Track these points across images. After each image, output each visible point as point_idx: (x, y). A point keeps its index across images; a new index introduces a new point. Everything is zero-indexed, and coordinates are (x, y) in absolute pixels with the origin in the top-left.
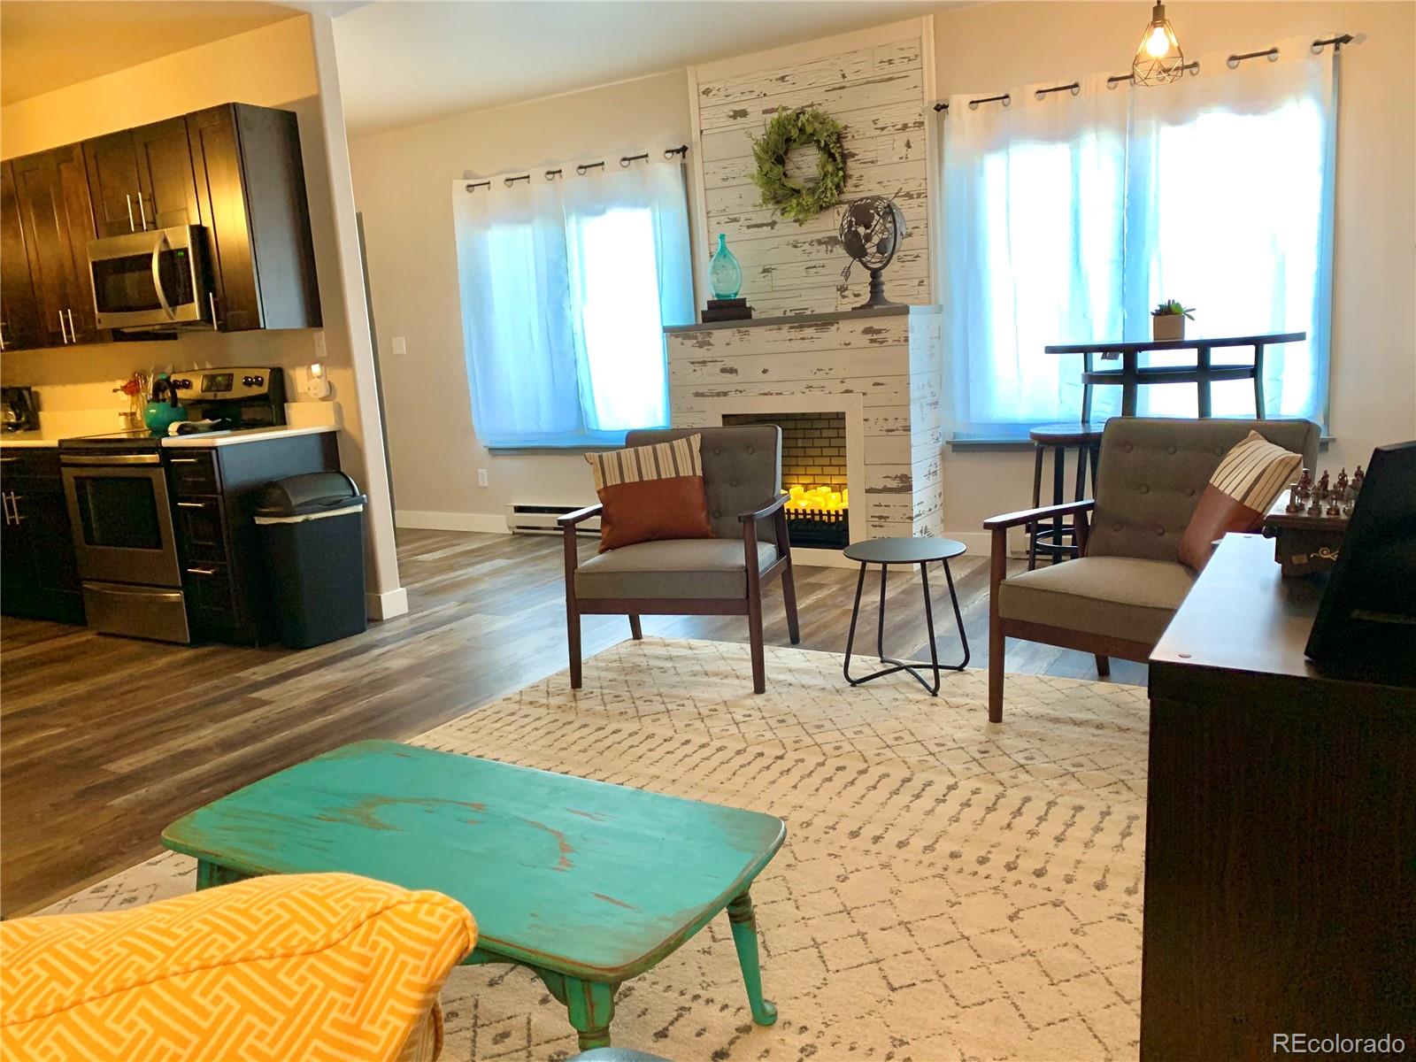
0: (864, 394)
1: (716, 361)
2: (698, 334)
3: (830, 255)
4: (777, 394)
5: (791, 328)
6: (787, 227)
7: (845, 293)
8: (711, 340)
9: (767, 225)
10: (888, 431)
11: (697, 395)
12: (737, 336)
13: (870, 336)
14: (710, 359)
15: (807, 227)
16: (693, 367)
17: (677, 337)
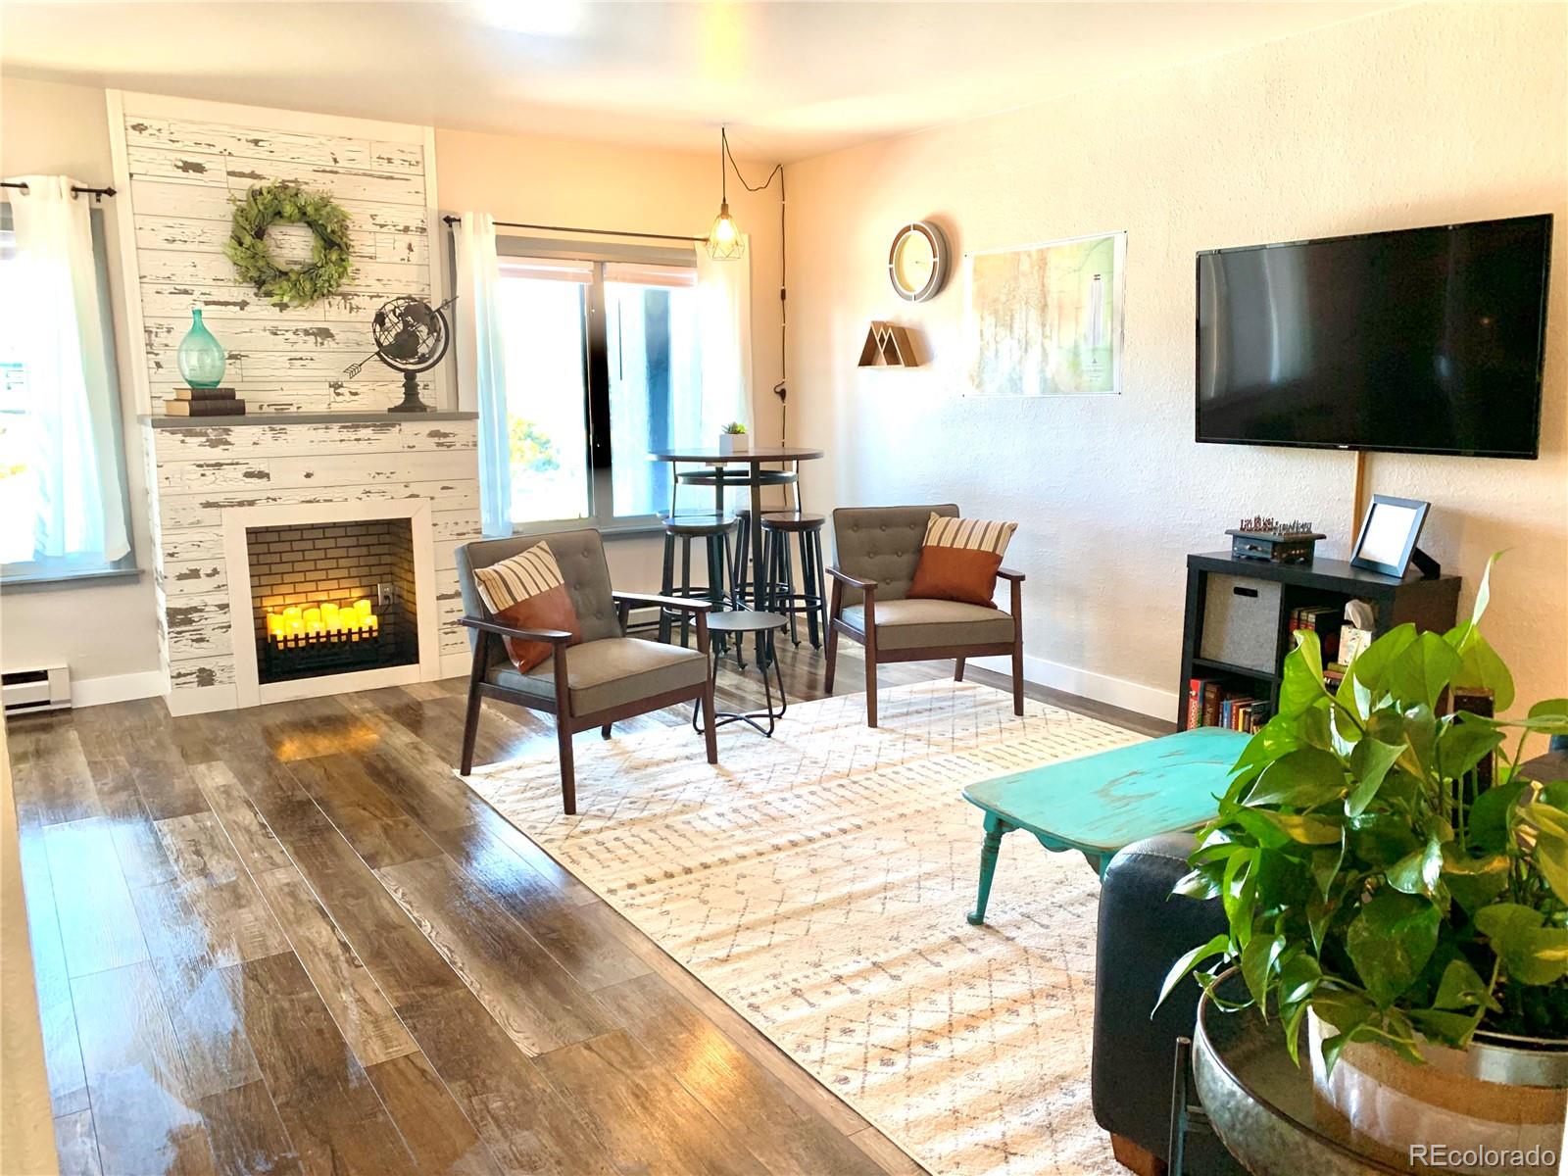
0: (432, 498)
1: (237, 464)
2: (210, 431)
3: (319, 348)
4: (325, 501)
5: (344, 427)
6: (262, 311)
7: (340, 391)
8: (229, 439)
9: (235, 304)
10: (458, 534)
11: (208, 505)
12: (270, 434)
13: (436, 440)
14: (229, 461)
15: (288, 314)
16: (201, 471)
17: (173, 433)
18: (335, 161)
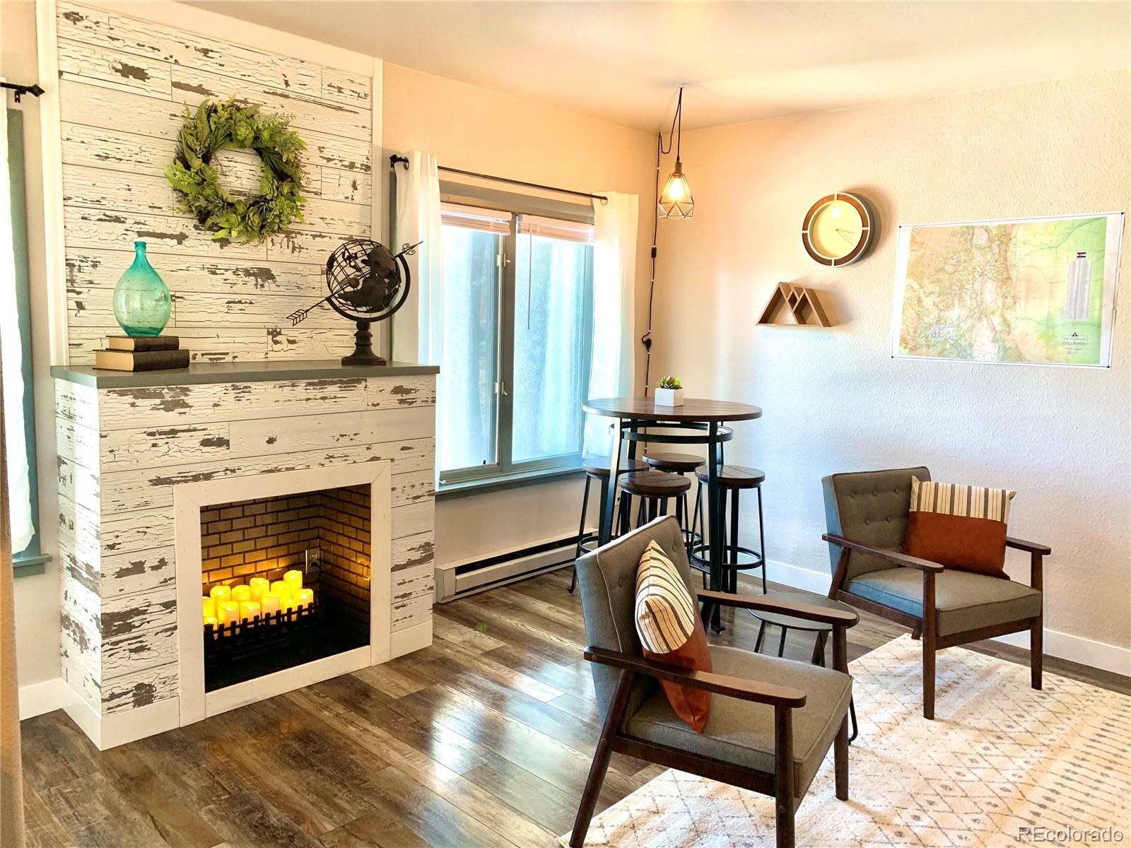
0: (392, 460)
1: (195, 430)
2: (166, 391)
3: (258, 291)
4: (287, 469)
5: (309, 384)
6: (202, 245)
7: (278, 338)
8: (188, 400)
9: (172, 237)
10: (415, 498)
11: (158, 482)
12: (232, 394)
13: (399, 396)
14: (186, 427)
15: (230, 251)
16: (152, 440)
17: (122, 394)
18: (287, 83)
